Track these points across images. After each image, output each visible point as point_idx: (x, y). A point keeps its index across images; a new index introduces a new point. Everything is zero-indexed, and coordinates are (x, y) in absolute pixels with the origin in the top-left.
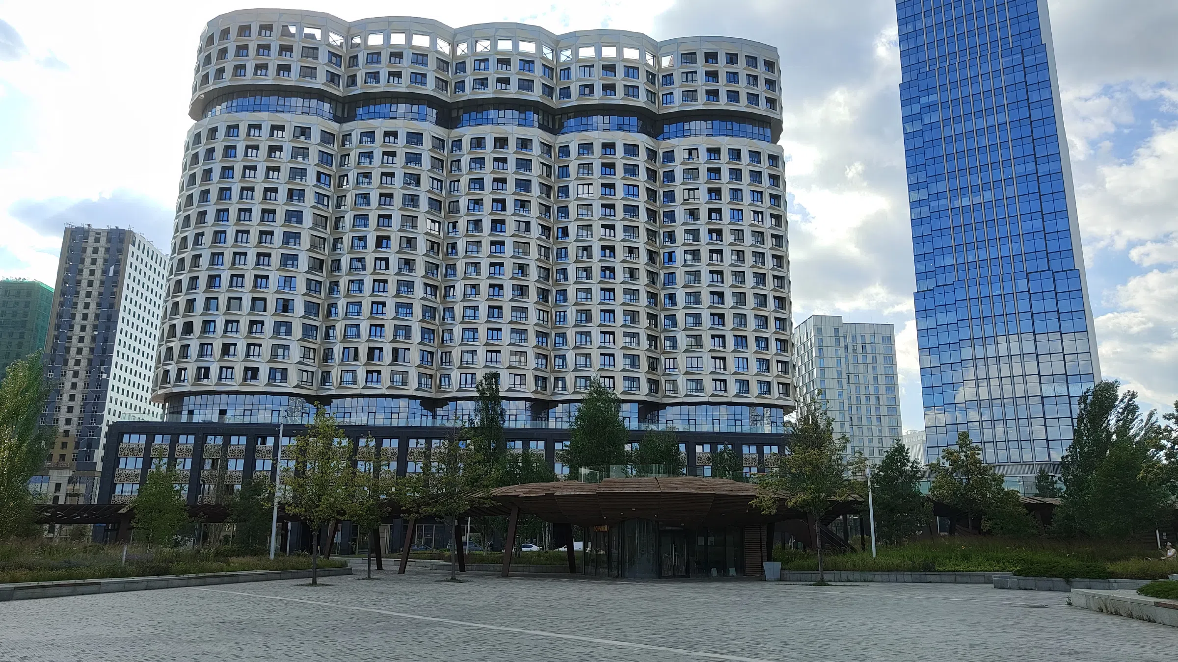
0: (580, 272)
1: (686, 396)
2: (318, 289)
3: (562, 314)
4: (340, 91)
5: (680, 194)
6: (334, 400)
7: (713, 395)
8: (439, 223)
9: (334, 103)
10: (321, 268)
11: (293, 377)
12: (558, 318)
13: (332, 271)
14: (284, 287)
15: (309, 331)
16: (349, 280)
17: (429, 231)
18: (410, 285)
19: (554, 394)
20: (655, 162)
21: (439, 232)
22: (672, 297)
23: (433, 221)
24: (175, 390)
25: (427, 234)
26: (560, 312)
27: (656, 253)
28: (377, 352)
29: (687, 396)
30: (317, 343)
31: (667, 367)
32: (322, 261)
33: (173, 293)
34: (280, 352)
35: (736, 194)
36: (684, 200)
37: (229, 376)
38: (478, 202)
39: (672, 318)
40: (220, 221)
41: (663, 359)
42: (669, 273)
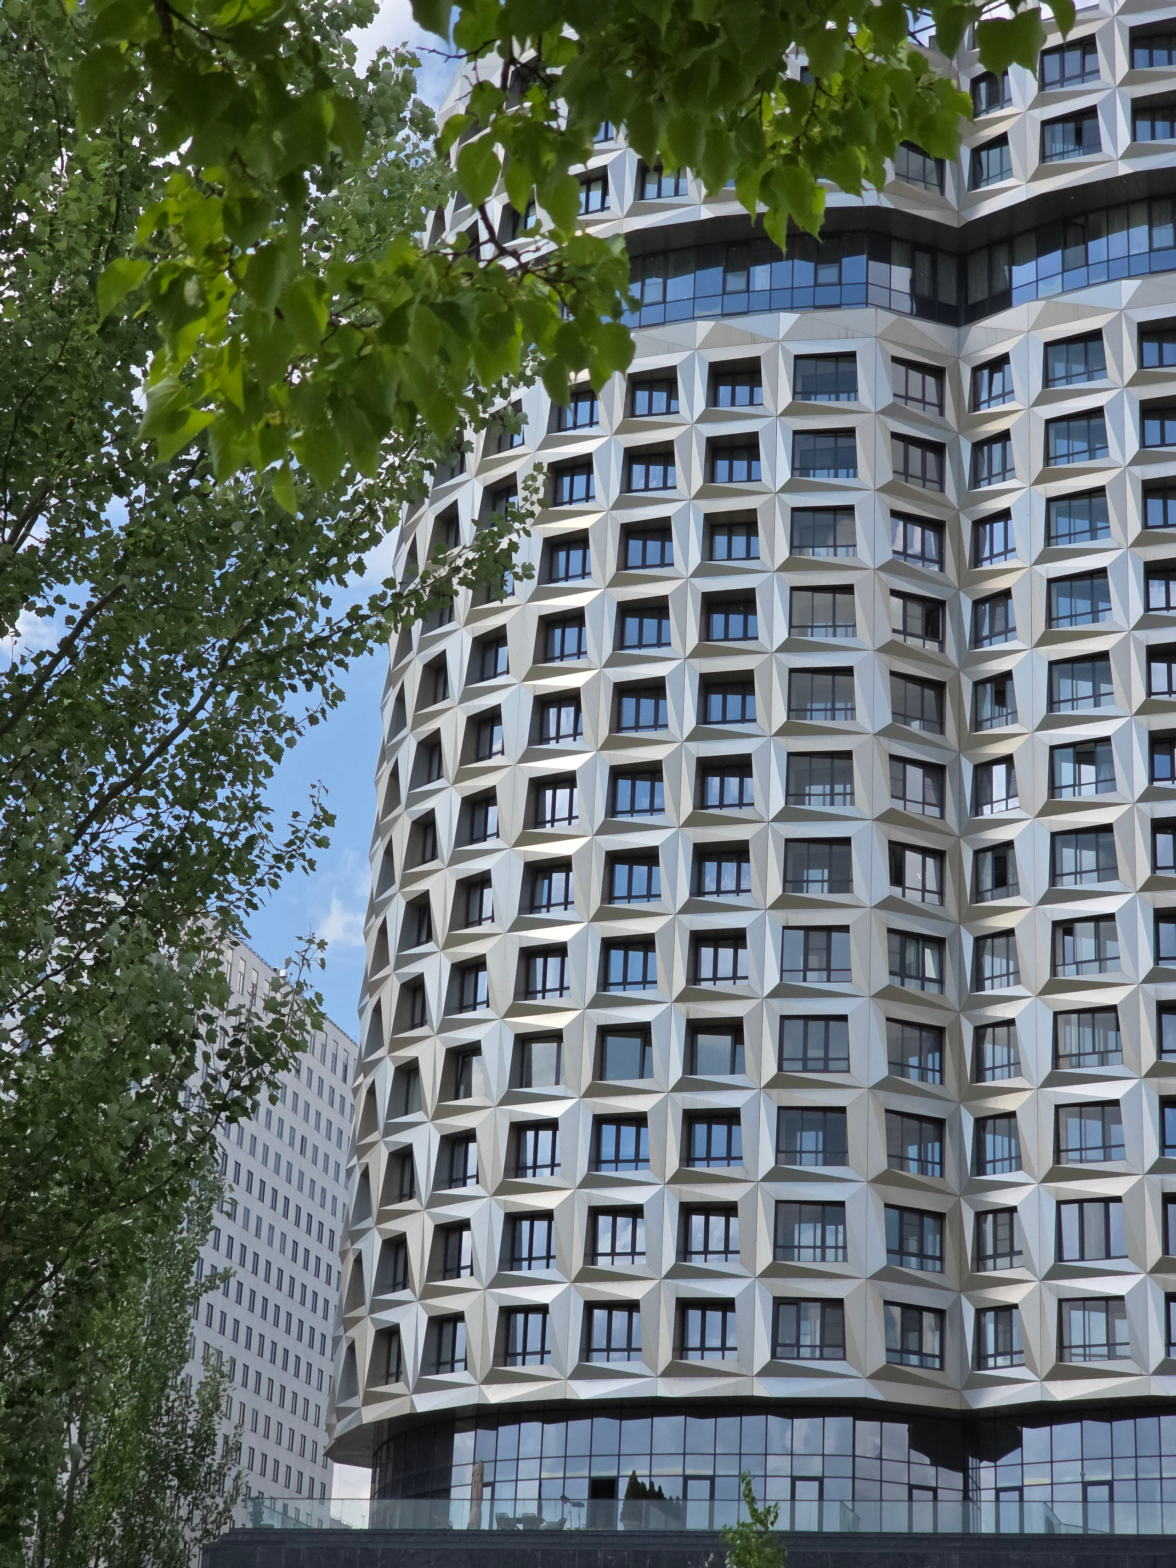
4: (946, 207)
6: (1028, 1433)
9: (924, 260)
14: (806, 969)
24: (426, 1403)
30: (947, 1188)
33: (398, 1029)
34: (807, 1234)
37: (618, 1340)
40: (552, 659)
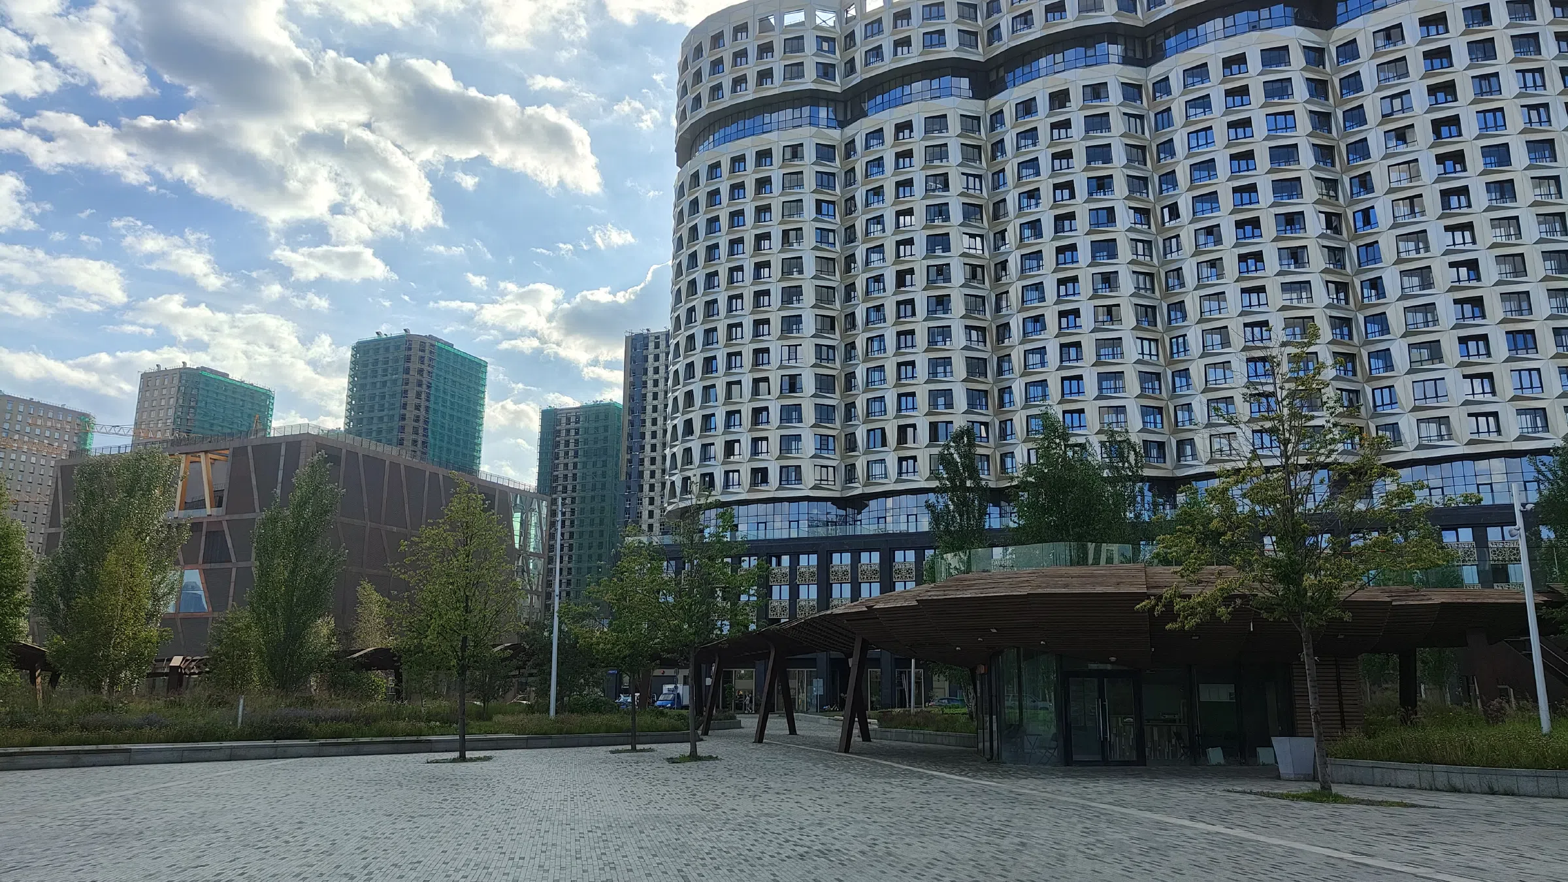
0: (1205, 270)
1: (1418, 448)
3: (1181, 340)
5: (1373, 108)
7: (1471, 442)
8: (981, 236)
10: (833, 328)
11: (810, 476)
12: (1175, 347)
13: (846, 330)
14: (789, 359)
15: (824, 414)
16: (868, 339)
17: (967, 251)
18: (945, 332)
19: (1179, 466)
20: (1324, 68)
21: (983, 250)
22: (1376, 284)
23: (972, 236)
25: (964, 255)
26: (1177, 337)
27: (1338, 215)
29: (1420, 447)
30: (835, 428)
31: (1379, 403)
34: (791, 444)
35: (1487, 84)
36: (1383, 116)
39: (1380, 320)
41: (1369, 391)
42: (1367, 245)
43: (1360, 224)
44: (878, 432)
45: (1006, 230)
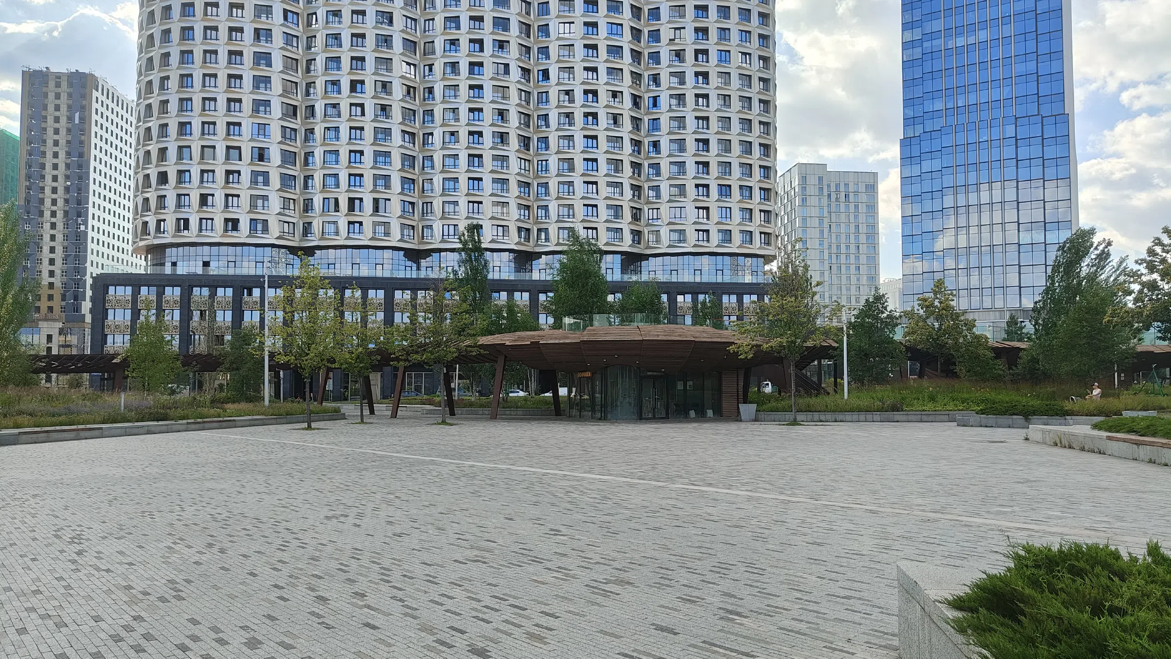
0: (562, 118)
2: (293, 137)
3: (544, 163)
5: (666, 33)
6: (317, 252)
7: (695, 246)
8: (415, 65)
10: (295, 114)
11: (275, 229)
12: (540, 167)
13: (306, 118)
14: (258, 135)
15: (287, 181)
16: (325, 128)
17: (405, 74)
18: (387, 132)
19: (537, 245)
21: (415, 76)
22: (656, 145)
23: (408, 64)
24: (156, 241)
25: (402, 77)
26: (542, 161)
27: (640, 97)
28: (357, 202)
29: (669, 246)
30: (296, 193)
31: (651, 217)
32: (295, 107)
33: (144, 141)
34: (259, 202)
35: (724, 33)
36: (670, 40)
37: (210, 227)
38: (454, 42)
39: (656, 167)
40: (185, 63)
41: (646, 209)
42: (654, 119)
43: (651, 105)
44: (332, 202)
45: (433, 64)
